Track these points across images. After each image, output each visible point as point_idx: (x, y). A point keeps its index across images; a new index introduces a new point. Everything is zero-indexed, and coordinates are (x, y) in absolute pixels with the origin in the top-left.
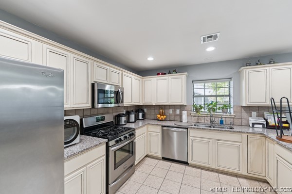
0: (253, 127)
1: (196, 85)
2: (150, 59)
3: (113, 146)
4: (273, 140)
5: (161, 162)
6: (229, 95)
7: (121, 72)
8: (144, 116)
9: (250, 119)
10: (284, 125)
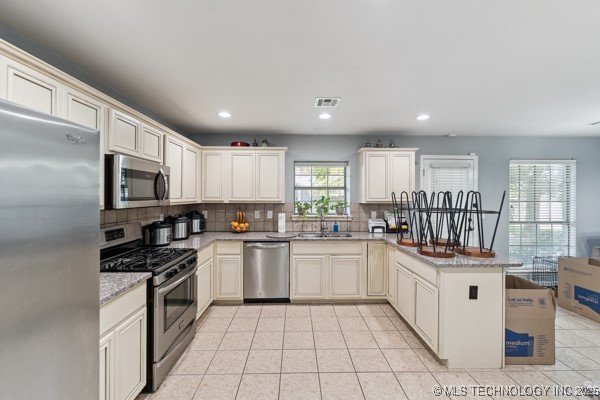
0: (373, 232)
1: (298, 170)
2: (225, 115)
3: (162, 285)
4: (393, 246)
5: (243, 307)
6: (345, 188)
7: (162, 134)
8: (203, 226)
9: (370, 221)
10: (404, 227)
